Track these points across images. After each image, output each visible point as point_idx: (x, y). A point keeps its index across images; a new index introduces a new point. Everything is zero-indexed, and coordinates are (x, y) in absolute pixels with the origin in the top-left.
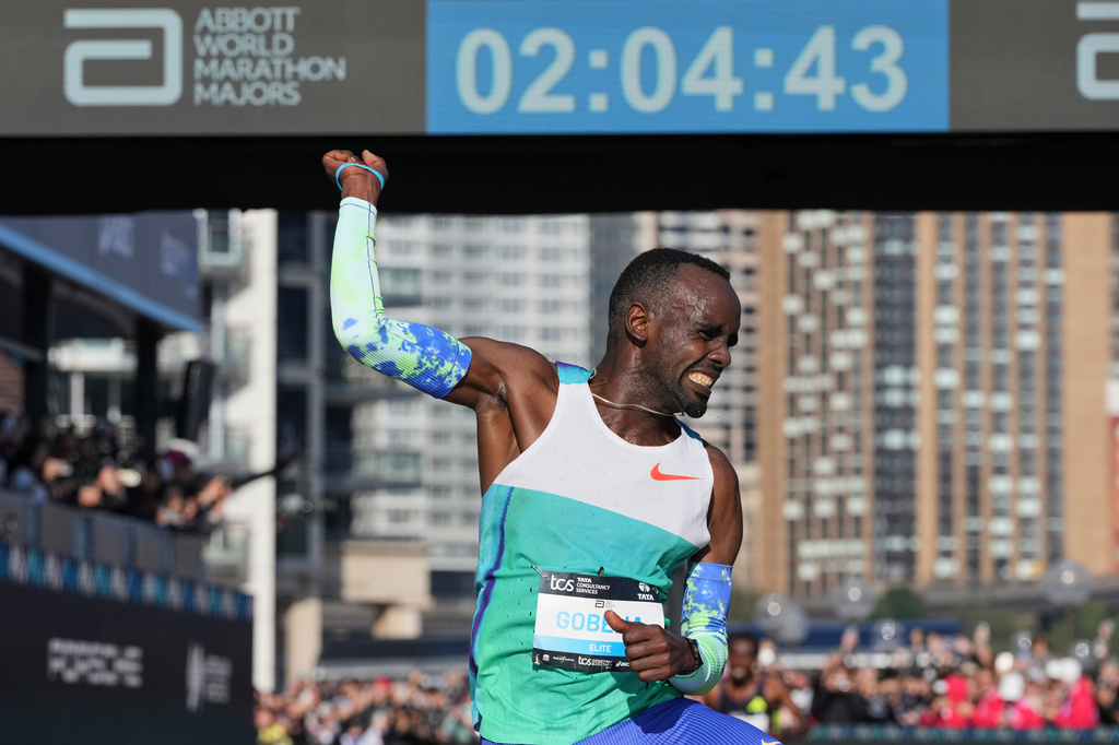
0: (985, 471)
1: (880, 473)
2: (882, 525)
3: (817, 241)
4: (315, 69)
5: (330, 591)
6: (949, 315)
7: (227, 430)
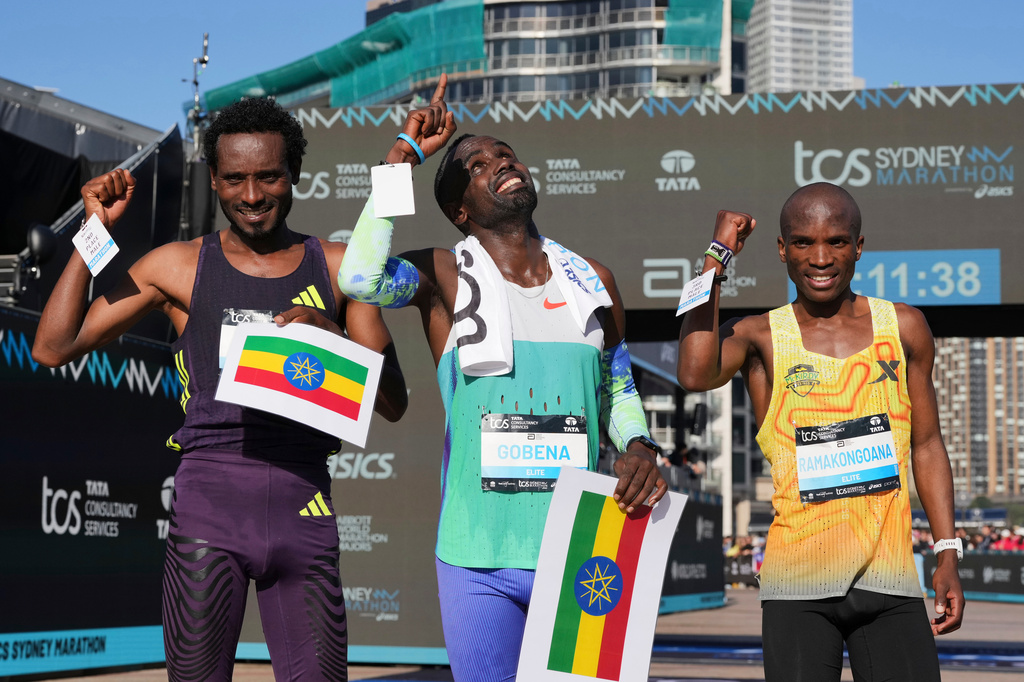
0: (1016, 450)
1: (973, 451)
2: (974, 472)
3: (947, 359)
4: (744, 282)
5: (753, 497)
6: (1000, 388)
7: (713, 433)
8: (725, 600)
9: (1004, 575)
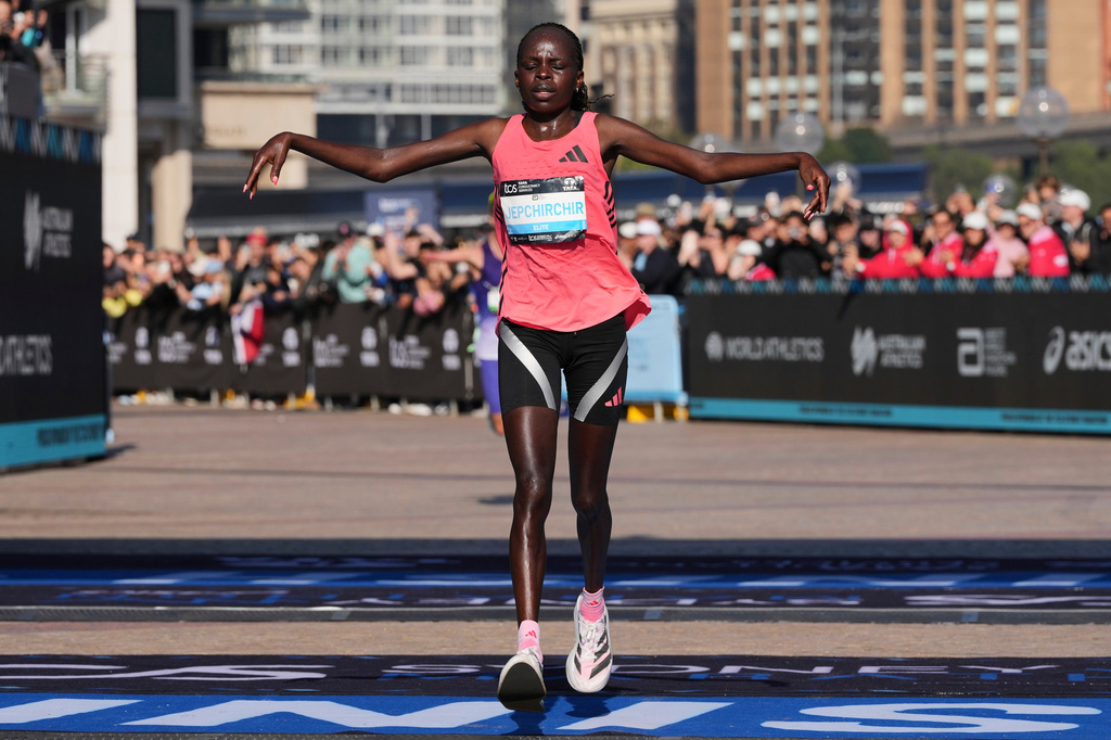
2: (839, 58)
8: (110, 437)
9: (907, 350)
